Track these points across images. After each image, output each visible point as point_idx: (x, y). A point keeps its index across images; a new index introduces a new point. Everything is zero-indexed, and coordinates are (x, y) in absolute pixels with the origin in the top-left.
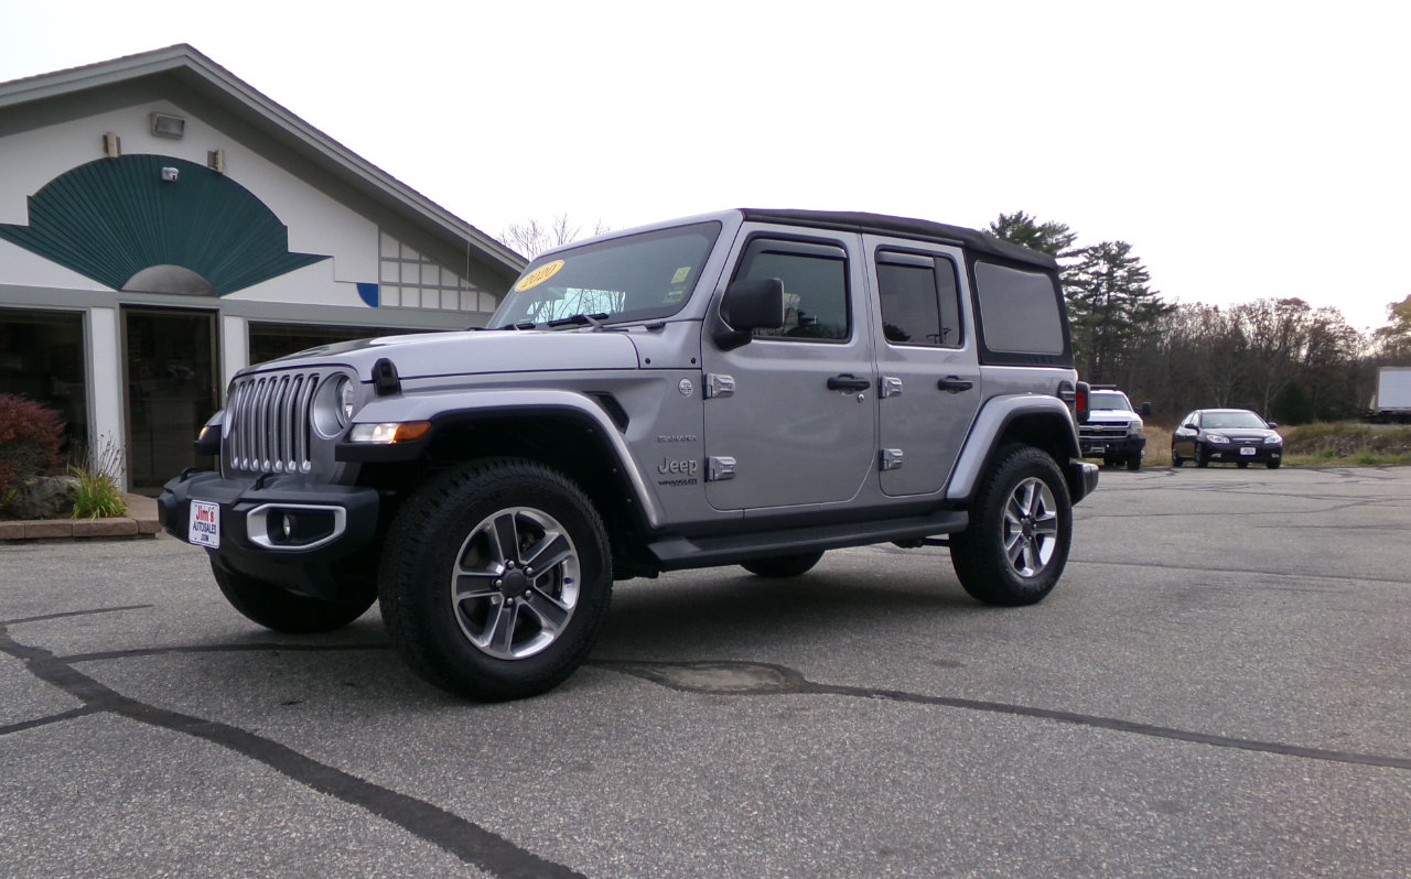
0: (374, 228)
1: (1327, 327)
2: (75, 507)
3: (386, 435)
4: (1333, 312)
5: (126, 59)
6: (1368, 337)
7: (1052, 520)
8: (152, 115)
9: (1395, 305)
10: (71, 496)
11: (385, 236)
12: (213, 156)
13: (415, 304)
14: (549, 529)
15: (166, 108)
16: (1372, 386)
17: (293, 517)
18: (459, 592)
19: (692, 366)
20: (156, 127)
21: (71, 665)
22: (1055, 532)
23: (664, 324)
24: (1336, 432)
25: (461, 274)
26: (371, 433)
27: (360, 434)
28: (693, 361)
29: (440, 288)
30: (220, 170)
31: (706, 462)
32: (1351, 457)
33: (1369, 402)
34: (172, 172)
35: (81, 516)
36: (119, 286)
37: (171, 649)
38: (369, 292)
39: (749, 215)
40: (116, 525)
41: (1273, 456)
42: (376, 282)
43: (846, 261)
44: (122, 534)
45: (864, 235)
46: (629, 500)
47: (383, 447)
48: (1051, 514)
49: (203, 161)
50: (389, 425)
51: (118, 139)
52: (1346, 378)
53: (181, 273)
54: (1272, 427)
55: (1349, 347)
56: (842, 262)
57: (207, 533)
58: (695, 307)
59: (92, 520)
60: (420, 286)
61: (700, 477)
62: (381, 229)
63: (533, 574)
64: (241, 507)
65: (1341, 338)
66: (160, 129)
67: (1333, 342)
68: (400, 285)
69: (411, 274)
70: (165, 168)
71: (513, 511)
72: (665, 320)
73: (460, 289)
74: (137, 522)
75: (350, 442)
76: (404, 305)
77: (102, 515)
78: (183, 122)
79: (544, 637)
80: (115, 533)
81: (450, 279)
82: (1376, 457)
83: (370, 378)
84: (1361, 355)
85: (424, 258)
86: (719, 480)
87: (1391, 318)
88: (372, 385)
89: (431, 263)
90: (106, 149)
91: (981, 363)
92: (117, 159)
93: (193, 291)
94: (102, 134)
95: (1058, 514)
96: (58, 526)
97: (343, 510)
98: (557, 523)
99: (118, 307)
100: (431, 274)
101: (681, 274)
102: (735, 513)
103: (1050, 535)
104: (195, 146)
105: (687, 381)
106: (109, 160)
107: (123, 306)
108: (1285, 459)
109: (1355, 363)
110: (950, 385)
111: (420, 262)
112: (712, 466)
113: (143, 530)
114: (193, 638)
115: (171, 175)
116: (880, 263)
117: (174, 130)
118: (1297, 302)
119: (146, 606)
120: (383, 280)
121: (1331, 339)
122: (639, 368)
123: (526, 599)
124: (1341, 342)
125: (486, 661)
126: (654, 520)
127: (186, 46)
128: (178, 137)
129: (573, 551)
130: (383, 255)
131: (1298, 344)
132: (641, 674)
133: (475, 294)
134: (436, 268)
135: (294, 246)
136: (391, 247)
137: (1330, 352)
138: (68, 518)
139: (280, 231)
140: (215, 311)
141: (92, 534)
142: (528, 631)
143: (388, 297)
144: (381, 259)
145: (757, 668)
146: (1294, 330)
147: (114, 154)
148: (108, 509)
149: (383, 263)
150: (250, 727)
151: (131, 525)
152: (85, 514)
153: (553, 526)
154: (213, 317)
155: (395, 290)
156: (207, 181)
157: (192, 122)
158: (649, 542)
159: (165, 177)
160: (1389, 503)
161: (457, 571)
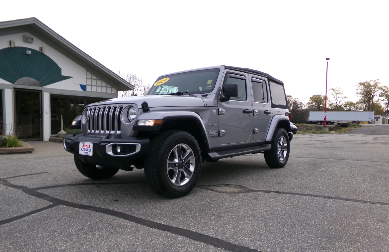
0: (85, 70)
1: (297, 102)
2: (8, 144)
3: (151, 123)
4: (297, 99)
5: (18, 20)
6: (305, 104)
7: (286, 146)
8: (24, 36)
9: (311, 97)
10: (5, 141)
11: (87, 72)
12: (41, 48)
13: (95, 91)
14: (188, 150)
15: (27, 34)
16: (308, 116)
17: (121, 147)
18: (168, 168)
19: (215, 106)
20: (25, 39)
21: (38, 191)
22: (286, 149)
23: (207, 95)
24: (301, 126)
25: (107, 83)
26: (145, 123)
27: (141, 123)
28: (216, 105)
29: (102, 86)
30: (43, 52)
31: (219, 132)
32: (310, 132)
33: (307, 119)
34: (30, 52)
35: (9, 147)
36: (13, 83)
37: (66, 185)
38: (83, 87)
39: (226, 67)
40: (21, 149)
41: (295, 131)
42: (85, 84)
43: (245, 80)
44: (22, 152)
45: (249, 74)
46: (205, 142)
47: (149, 127)
48: (286, 145)
49: (38, 50)
50: (151, 120)
51: (14, 42)
52: (300, 114)
53: (32, 80)
54: (294, 125)
55: (301, 107)
56: (244, 81)
57: (87, 151)
58: (215, 91)
59: (13, 148)
60: (97, 86)
61: (217, 136)
62: (87, 70)
63: (185, 162)
64: (102, 144)
65: (299, 104)
66: (26, 40)
67: (298, 105)
68: (91, 85)
69: (94, 82)
70: (27, 51)
71: (180, 145)
72: (207, 94)
73: (107, 87)
74: (27, 148)
75: (137, 125)
76: (93, 91)
77: (16, 147)
78: (33, 39)
79: (186, 179)
80: (20, 151)
81: (104, 84)
82: (316, 132)
83: (141, 107)
84: (303, 108)
85: (98, 79)
86: (222, 136)
87: (310, 100)
88: (142, 109)
89: (99, 80)
90: (10, 44)
91: (272, 107)
92: (14, 48)
93: (35, 85)
94: (10, 40)
95: (287, 145)
96: (3, 150)
97: (140, 144)
98: (190, 148)
99: (13, 88)
100: (99, 83)
101: (210, 82)
102: (224, 145)
103: (285, 150)
104: (36, 45)
105: (214, 110)
106: (11, 48)
107: (14, 88)
108: (297, 132)
109: (302, 110)
110: (267, 113)
111: (97, 80)
112: (220, 132)
113: (28, 151)
114: (68, 182)
115: (29, 53)
116: (252, 81)
117: (30, 41)
118: (291, 96)
119: (45, 173)
120: (87, 84)
121: (297, 105)
122: (204, 106)
123: (182, 169)
124: (299, 106)
125: (175, 187)
126: (210, 147)
127: (35, 18)
128: (31, 43)
129: (193, 156)
130: (87, 77)
131: (290, 106)
132: (206, 189)
133: (111, 88)
134: (101, 81)
135: (63, 74)
136: (89, 75)
137: (297, 108)
138: (6, 147)
139: (60, 70)
140: (41, 91)
141: (13, 152)
142: (183, 178)
143: (88, 89)
144: (87, 78)
145: (234, 186)
146: (290, 102)
147: (13, 46)
148: (17, 145)
149: (87, 80)
150: (111, 208)
151: (25, 149)
152: (10, 146)
153: (189, 149)
154: (40, 92)
155: (90, 87)
156: (39, 54)
157: (36, 39)
158: (209, 153)
159: (27, 53)
160: (331, 142)
161: (168, 162)
